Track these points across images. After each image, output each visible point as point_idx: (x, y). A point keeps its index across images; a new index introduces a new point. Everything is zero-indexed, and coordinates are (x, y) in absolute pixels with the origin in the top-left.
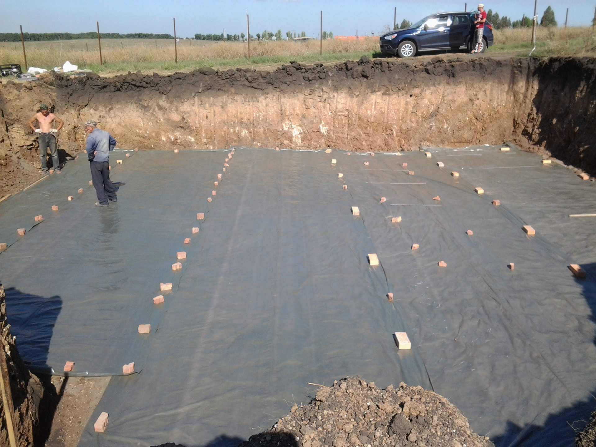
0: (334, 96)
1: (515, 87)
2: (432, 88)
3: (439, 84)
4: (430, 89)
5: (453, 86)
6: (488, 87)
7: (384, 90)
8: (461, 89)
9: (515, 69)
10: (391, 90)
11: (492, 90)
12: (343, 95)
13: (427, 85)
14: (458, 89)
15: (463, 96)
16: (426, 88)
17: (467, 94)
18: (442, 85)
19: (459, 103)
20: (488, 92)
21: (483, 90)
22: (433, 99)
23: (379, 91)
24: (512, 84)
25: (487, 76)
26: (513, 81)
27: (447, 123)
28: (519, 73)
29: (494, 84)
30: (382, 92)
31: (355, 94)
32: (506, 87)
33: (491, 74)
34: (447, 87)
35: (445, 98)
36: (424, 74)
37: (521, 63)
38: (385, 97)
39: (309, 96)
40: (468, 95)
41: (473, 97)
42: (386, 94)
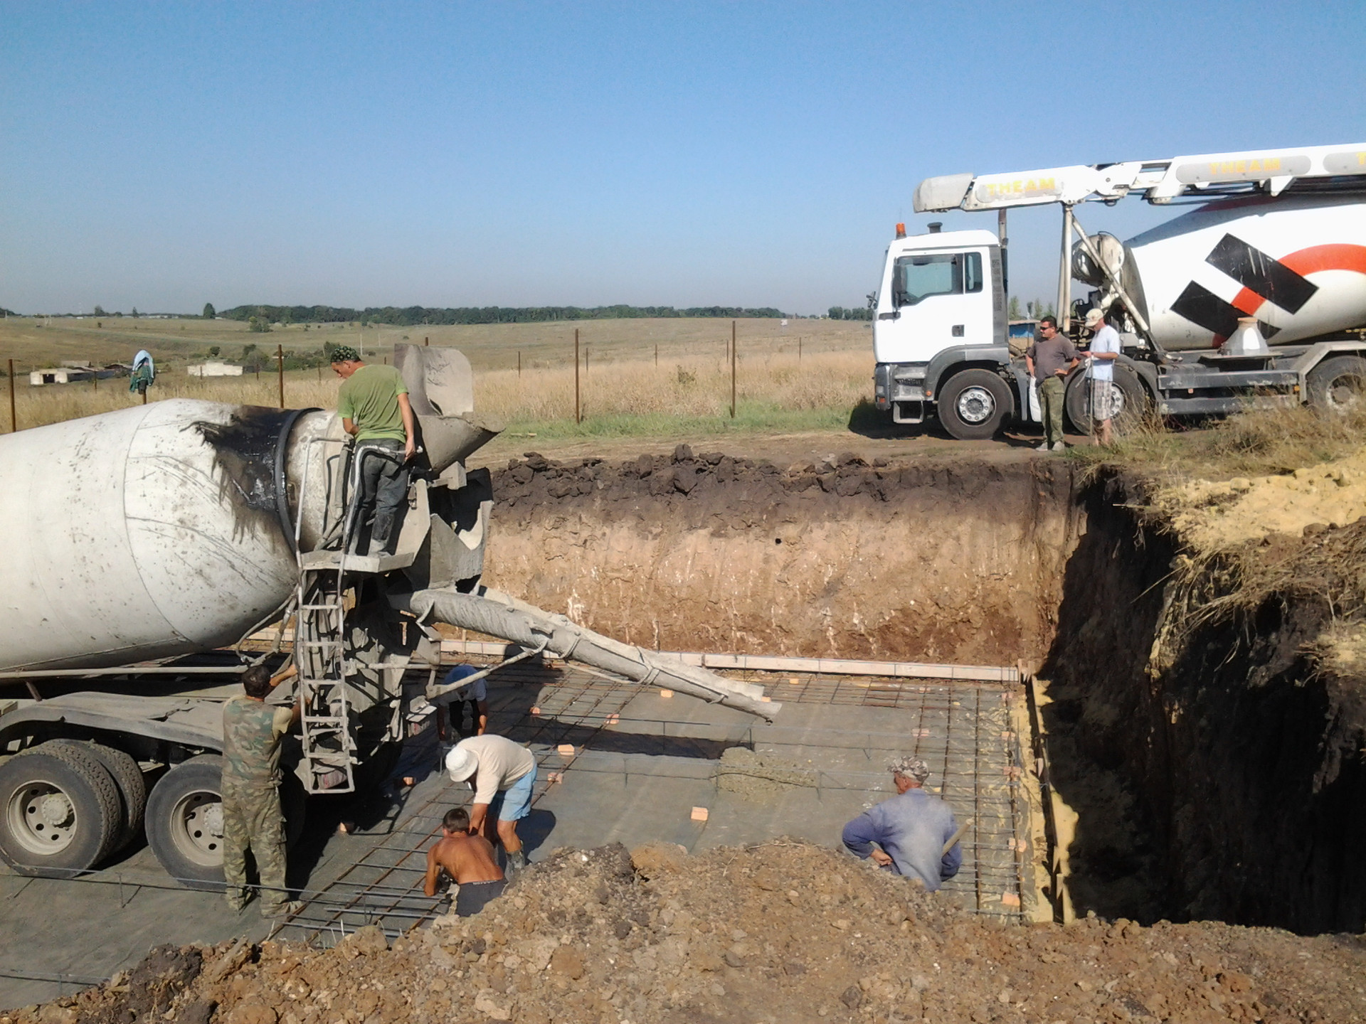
0: (604, 534)
1: (1039, 530)
2: (827, 524)
3: (848, 516)
4: (822, 528)
5: (880, 523)
6: (964, 529)
7: (715, 525)
8: (899, 529)
9: (1040, 486)
10: (730, 527)
11: (973, 536)
12: (624, 532)
13: (816, 518)
14: (891, 530)
15: (902, 547)
16: (814, 525)
17: (912, 544)
18: (855, 517)
19: (893, 563)
20: (965, 540)
21: (954, 534)
22: (833, 553)
23: (703, 527)
24: (1033, 524)
25: (963, 502)
26: (1035, 515)
27: (859, 611)
28: (1048, 496)
29: (980, 522)
30: (711, 529)
31: (651, 533)
32: (1015, 531)
33: (972, 496)
34: (868, 524)
35: (861, 551)
36: (814, 492)
37: (1050, 472)
38: (716, 541)
39: (553, 532)
40: (916, 547)
41: (929, 553)
42: (720, 536)
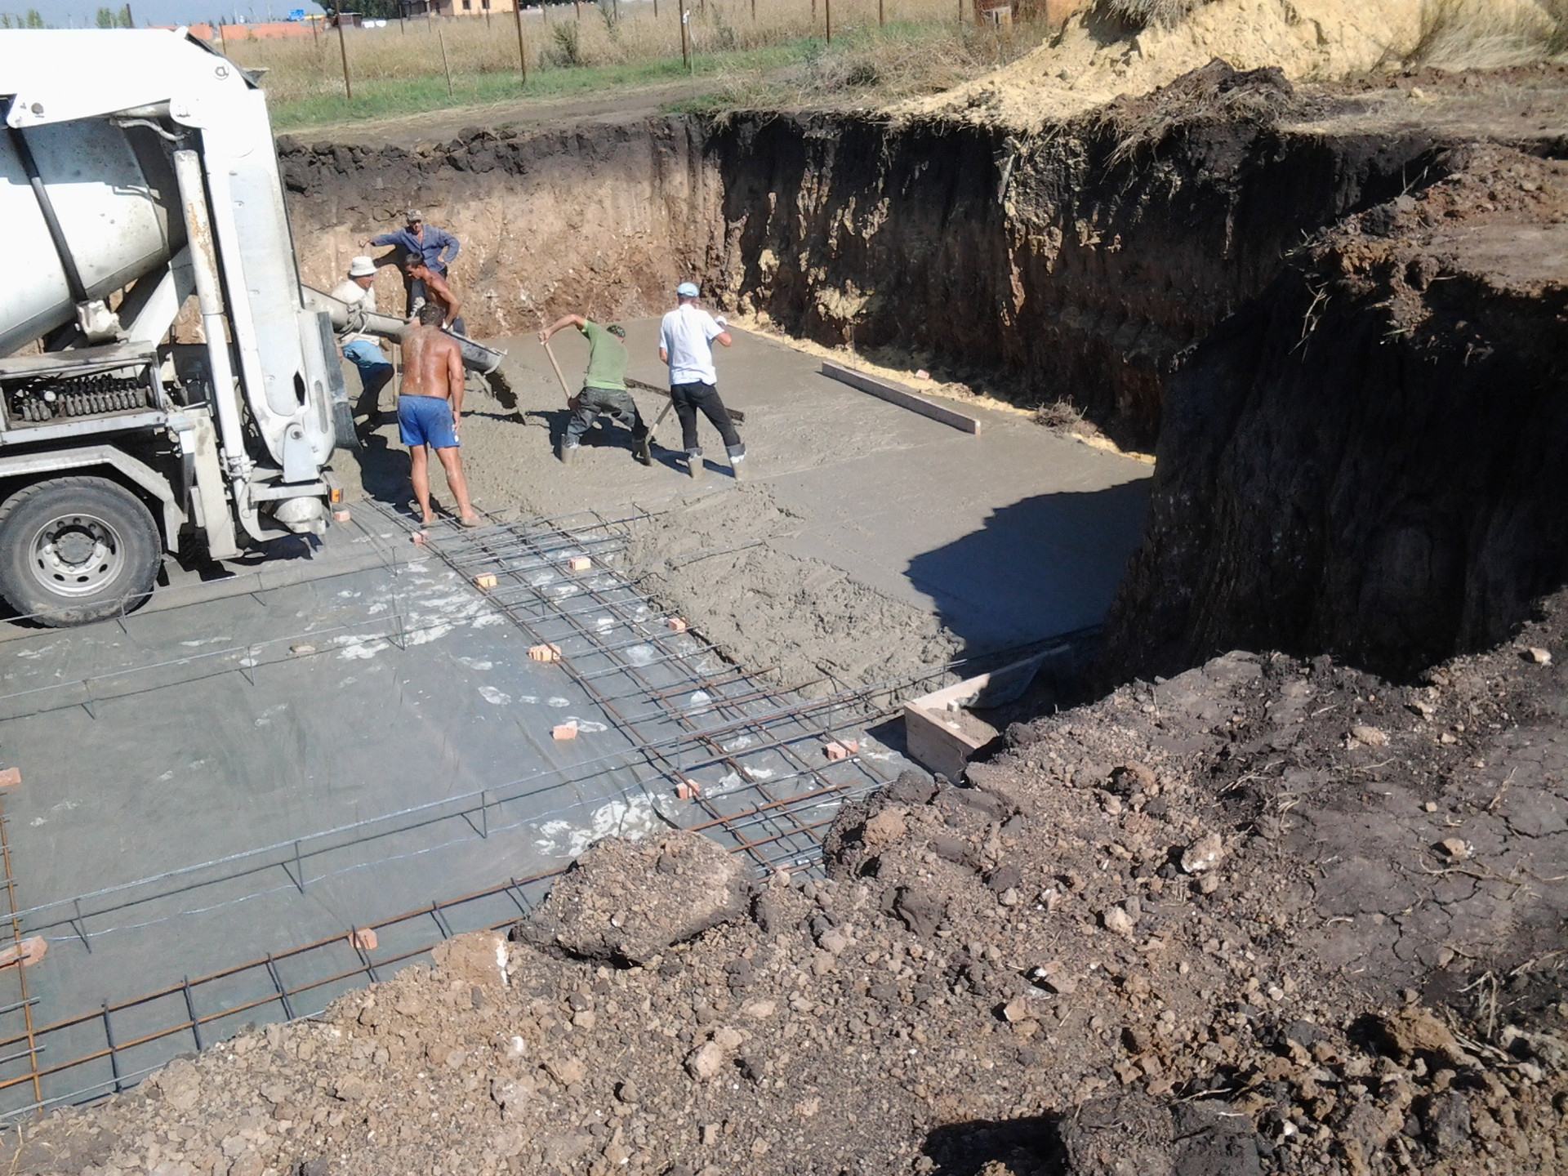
1: (666, 185)
2: (473, 204)
3: (489, 194)
4: (468, 208)
5: (525, 197)
6: (605, 191)
7: (353, 220)
8: (544, 200)
9: (658, 143)
10: (371, 219)
11: (615, 198)
13: (459, 199)
14: (537, 202)
15: (551, 218)
16: (458, 206)
17: (559, 213)
18: (496, 194)
19: (546, 235)
20: (607, 203)
21: (596, 198)
22: (483, 234)
23: (340, 223)
24: (658, 180)
25: (598, 166)
26: (660, 172)
27: (526, 288)
28: (670, 152)
29: (618, 183)
30: (349, 225)
32: (646, 188)
33: (606, 159)
34: (510, 199)
35: (510, 227)
36: (447, 172)
37: (669, 127)
40: (563, 215)
41: (576, 220)
42: (361, 231)
